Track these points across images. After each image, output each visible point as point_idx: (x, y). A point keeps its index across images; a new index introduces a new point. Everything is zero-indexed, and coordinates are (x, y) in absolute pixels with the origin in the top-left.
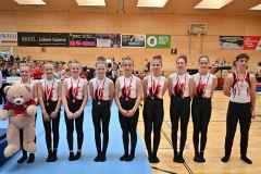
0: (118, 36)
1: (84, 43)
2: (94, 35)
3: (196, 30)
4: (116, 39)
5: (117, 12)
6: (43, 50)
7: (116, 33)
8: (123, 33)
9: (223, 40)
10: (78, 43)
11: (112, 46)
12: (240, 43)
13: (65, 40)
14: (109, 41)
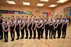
3: (37, 11)
9: (43, 13)
11: (18, 14)
12: (47, 14)
13: (7, 12)
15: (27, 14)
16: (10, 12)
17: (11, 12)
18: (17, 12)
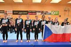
0: (43, 11)
1: (33, 14)
2: (36, 11)
10: (31, 14)
11: (41, 14)
15: (52, 15)
16: (30, 13)
17: (32, 13)
18: (39, 12)
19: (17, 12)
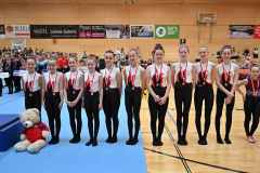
0: (127, 27)
3: (205, 19)
4: (125, 30)
5: (126, 3)
6: (55, 42)
7: (124, 24)
8: (133, 25)
9: (232, 29)
10: (88, 35)
11: (121, 37)
12: (250, 32)
13: (76, 32)
14: (119, 33)
15: (157, 37)
18: (115, 28)
19: (45, 31)
